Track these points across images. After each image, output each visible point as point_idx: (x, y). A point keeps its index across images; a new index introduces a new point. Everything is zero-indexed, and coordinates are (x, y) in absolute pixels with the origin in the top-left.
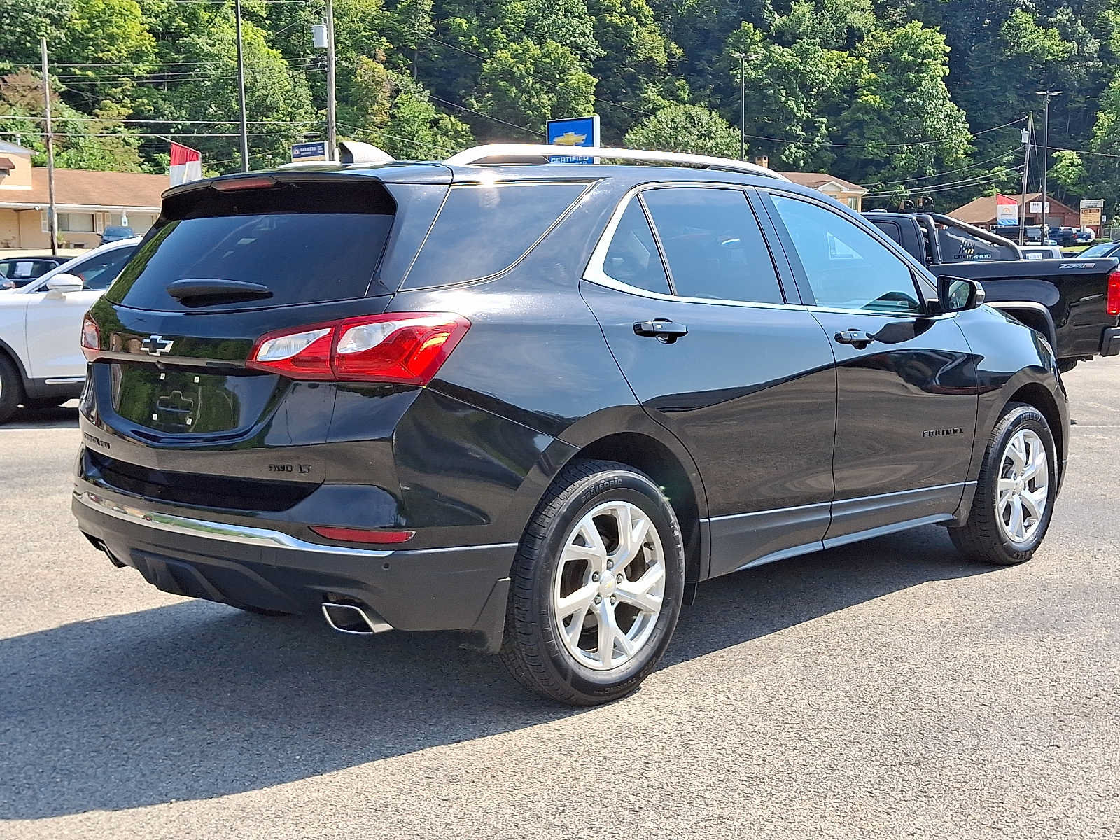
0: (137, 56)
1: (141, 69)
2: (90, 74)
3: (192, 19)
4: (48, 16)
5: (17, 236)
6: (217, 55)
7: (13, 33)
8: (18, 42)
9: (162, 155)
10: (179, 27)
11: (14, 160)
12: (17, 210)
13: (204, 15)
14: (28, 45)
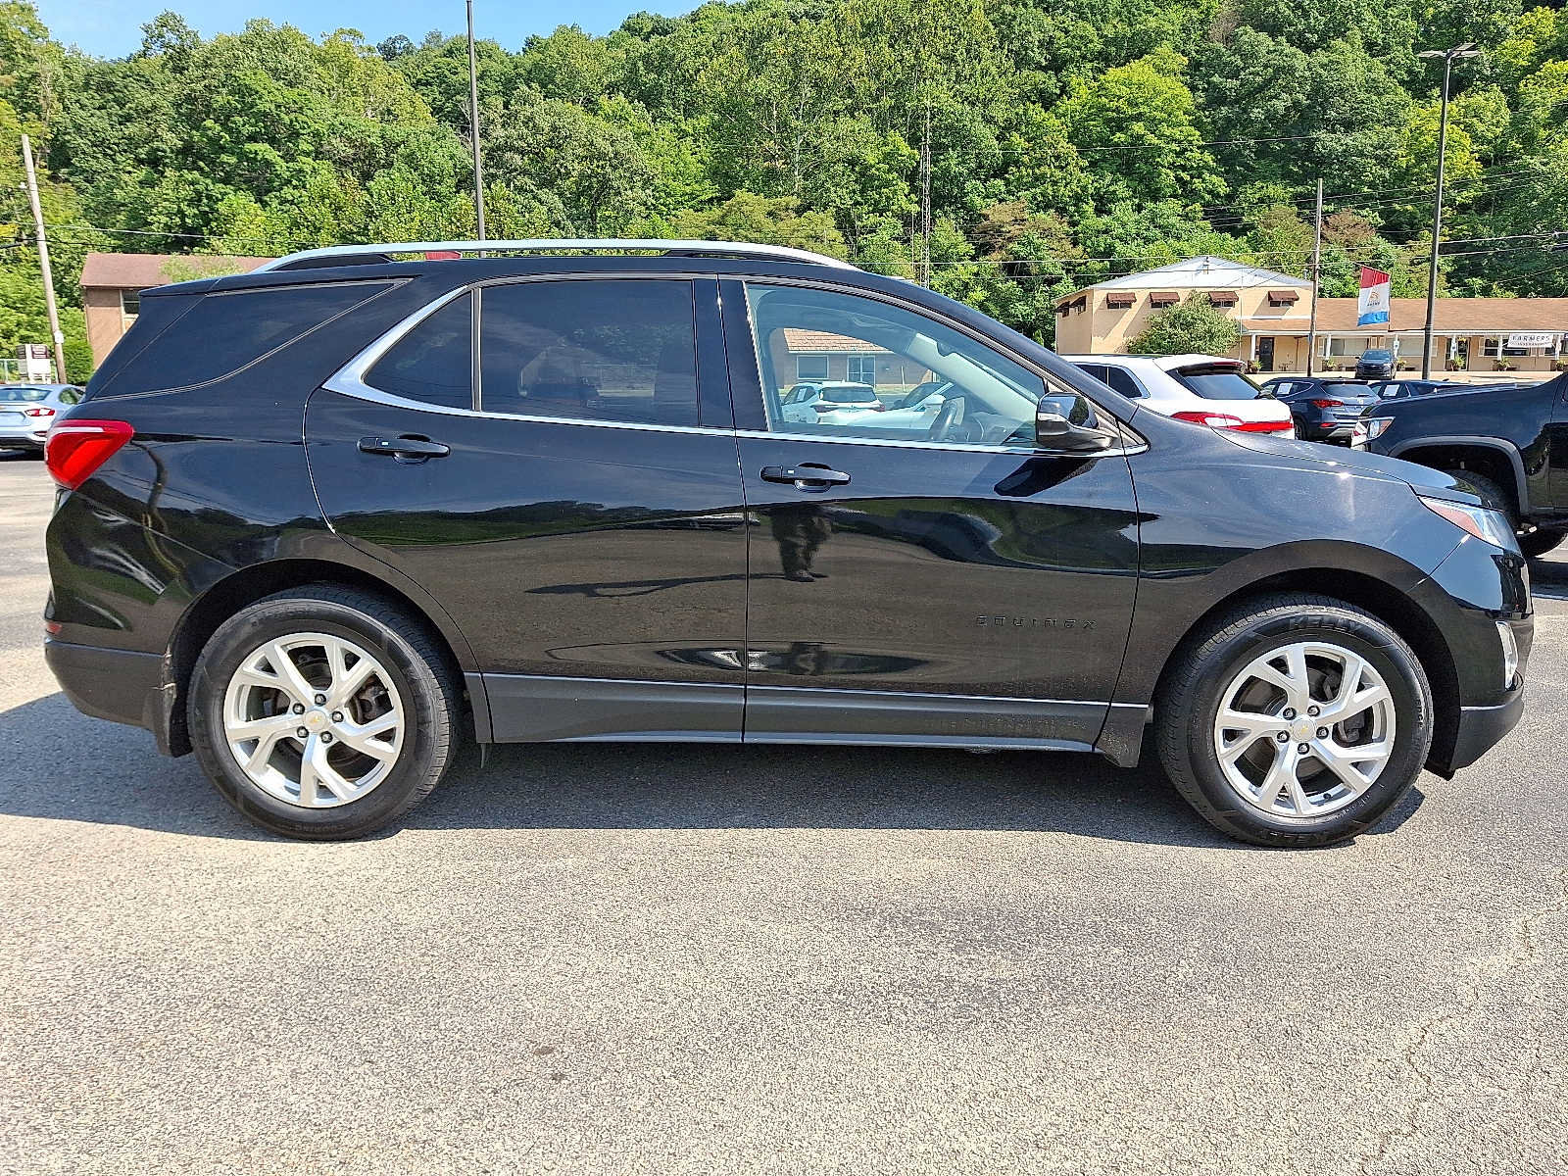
0: (1461, 185)
1: (1464, 196)
2: (1409, 207)
3: (1529, 141)
4: (1376, 157)
5: (1294, 360)
6: (1550, 173)
7: (1340, 177)
8: (1344, 185)
9: (1474, 279)
10: (1514, 150)
11: (1299, 292)
12: (1296, 337)
13: (1543, 133)
14: (1353, 186)
